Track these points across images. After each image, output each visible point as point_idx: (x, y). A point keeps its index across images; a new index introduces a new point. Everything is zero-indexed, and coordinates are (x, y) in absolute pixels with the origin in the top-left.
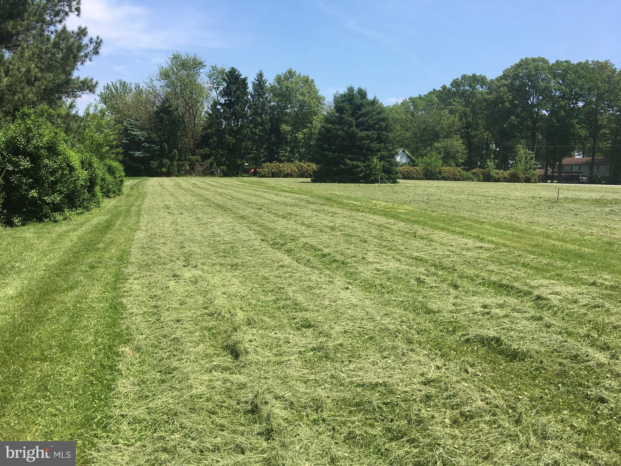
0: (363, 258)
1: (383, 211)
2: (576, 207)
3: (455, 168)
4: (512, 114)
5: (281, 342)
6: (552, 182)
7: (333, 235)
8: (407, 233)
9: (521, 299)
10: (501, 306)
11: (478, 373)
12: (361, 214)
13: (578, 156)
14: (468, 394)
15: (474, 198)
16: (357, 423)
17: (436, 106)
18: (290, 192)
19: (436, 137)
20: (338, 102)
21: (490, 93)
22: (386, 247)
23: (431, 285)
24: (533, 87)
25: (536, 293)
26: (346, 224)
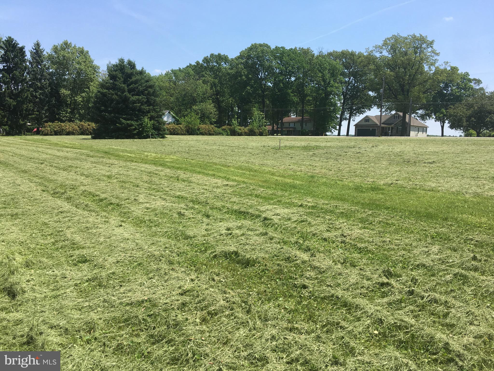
0: (135, 199)
1: (152, 160)
2: (292, 152)
3: (209, 125)
4: (248, 85)
5: (58, 279)
6: (277, 135)
7: (109, 182)
8: (171, 177)
9: (253, 221)
10: (240, 228)
11: (222, 280)
12: (134, 164)
13: (293, 116)
14: (214, 297)
15: (223, 148)
16: (125, 336)
17: (193, 77)
18: (71, 148)
19: (194, 101)
20: (111, 71)
21: (232, 69)
22: (154, 189)
23: (189, 217)
24: (261, 65)
25: (264, 216)
26: (121, 172)
